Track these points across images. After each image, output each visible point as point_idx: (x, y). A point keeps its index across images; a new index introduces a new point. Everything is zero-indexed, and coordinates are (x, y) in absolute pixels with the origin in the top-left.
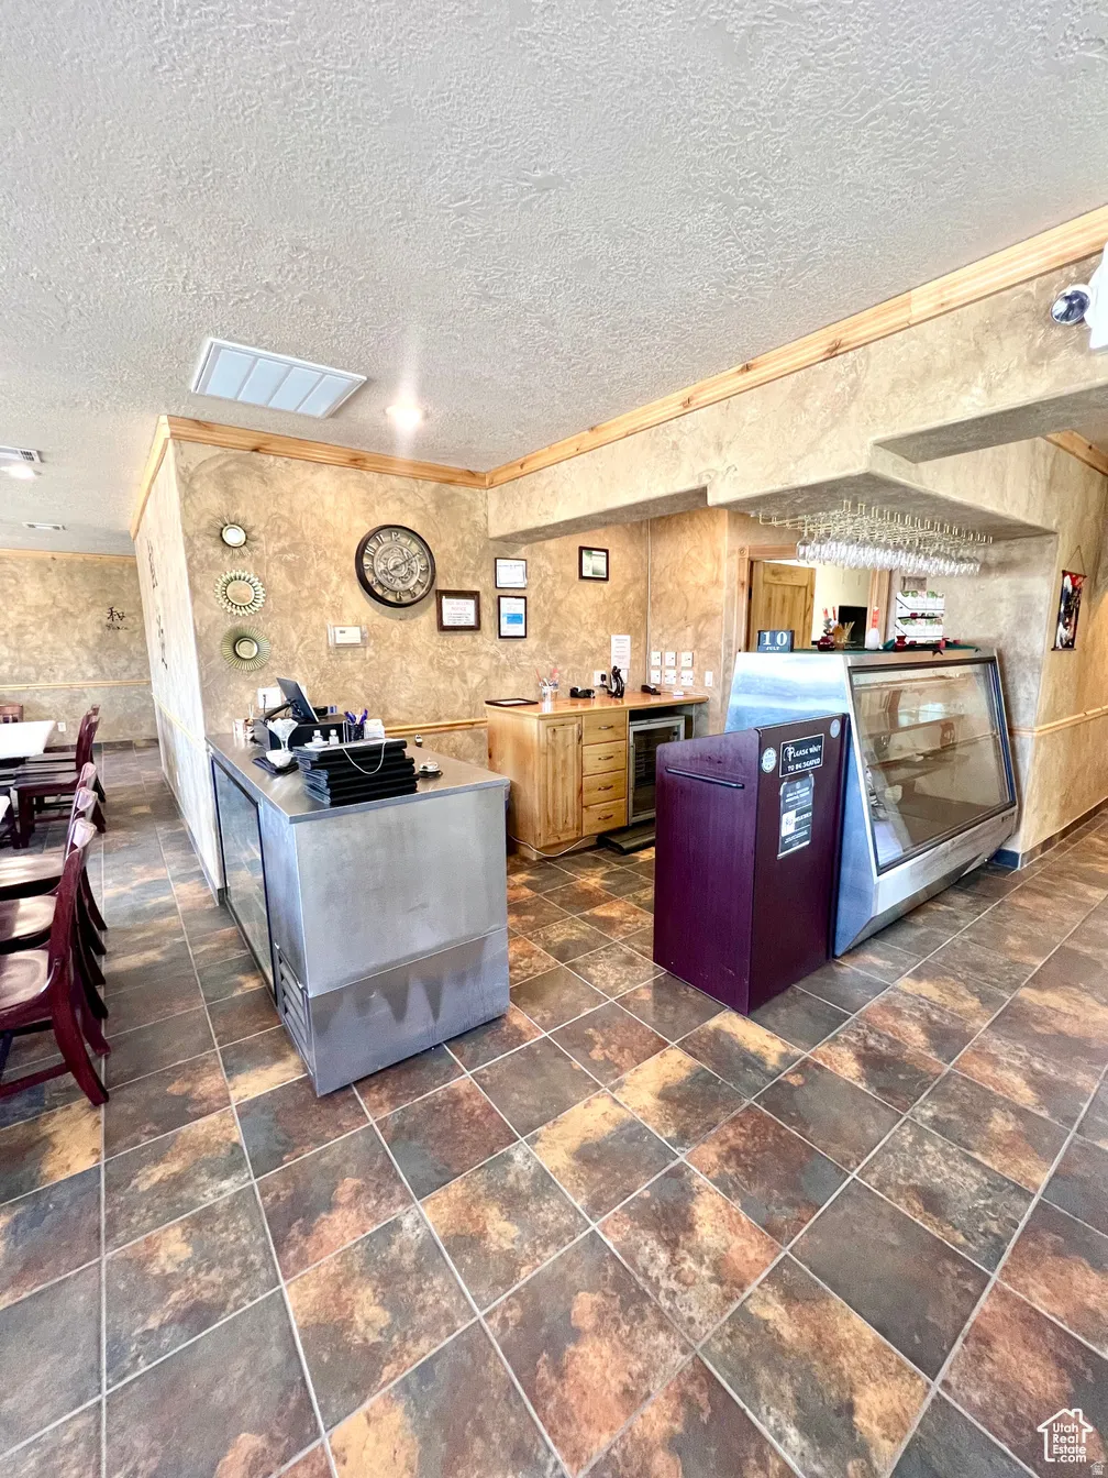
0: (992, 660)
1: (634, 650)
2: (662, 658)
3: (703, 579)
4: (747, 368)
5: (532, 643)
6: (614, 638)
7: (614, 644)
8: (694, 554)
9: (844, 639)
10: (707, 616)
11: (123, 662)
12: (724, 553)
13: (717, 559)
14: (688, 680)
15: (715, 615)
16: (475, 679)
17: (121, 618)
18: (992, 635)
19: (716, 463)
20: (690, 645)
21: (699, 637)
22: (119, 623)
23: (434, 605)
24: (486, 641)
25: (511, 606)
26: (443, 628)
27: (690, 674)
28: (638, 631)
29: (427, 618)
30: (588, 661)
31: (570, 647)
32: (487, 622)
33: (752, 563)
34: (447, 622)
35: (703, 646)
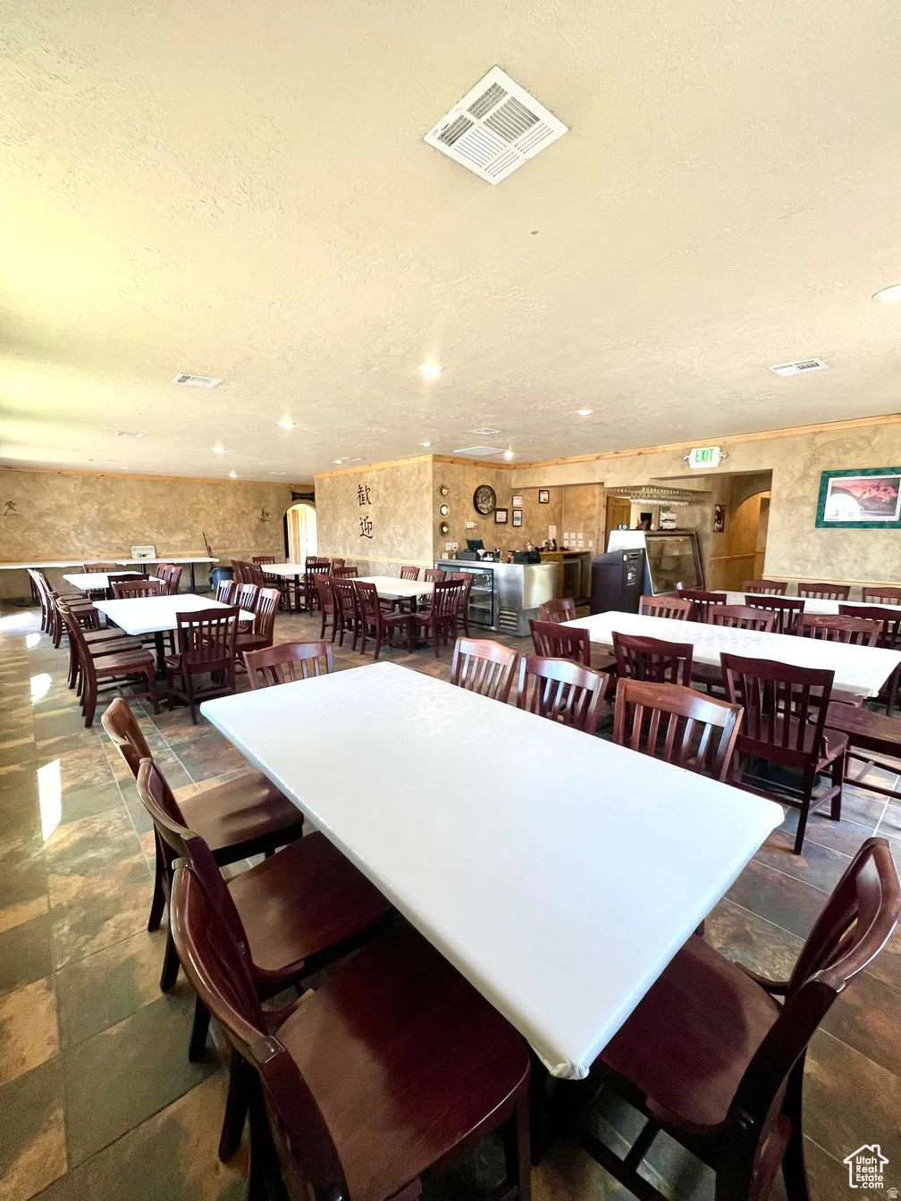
0: (692, 535)
1: (557, 532)
2: (569, 536)
3: (588, 503)
4: (616, 453)
5: (523, 528)
6: (550, 527)
7: (550, 530)
8: (584, 493)
9: (644, 527)
10: (591, 518)
11: (267, 539)
12: (597, 494)
13: (594, 496)
14: (581, 544)
15: (593, 518)
16: (504, 542)
17: (267, 515)
18: (694, 526)
19: (607, 476)
20: (582, 530)
21: (586, 527)
22: (266, 518)
23: (493, 515)
24: (508, 528)
25: (517, 514)
26: (497, 523)
27: (582, 542)
28: (559, 525)
29: (491, 519)
30: (541, 536)
31: (535, 530)
32: (510, 520)
33: (608, 498)
34: (498, 520)
35: (588, 530)
